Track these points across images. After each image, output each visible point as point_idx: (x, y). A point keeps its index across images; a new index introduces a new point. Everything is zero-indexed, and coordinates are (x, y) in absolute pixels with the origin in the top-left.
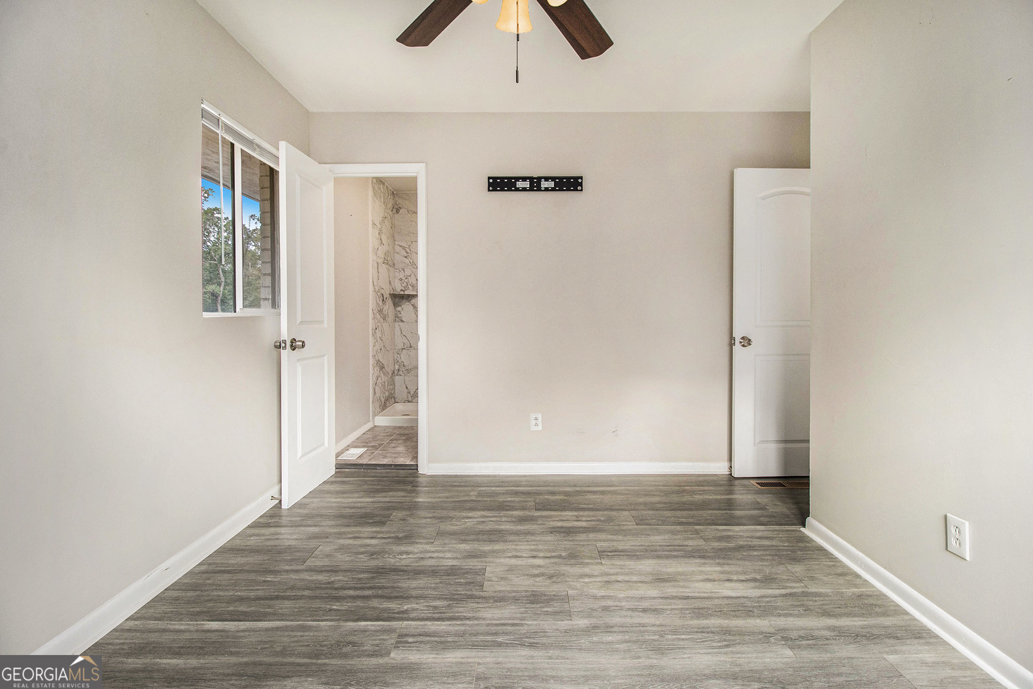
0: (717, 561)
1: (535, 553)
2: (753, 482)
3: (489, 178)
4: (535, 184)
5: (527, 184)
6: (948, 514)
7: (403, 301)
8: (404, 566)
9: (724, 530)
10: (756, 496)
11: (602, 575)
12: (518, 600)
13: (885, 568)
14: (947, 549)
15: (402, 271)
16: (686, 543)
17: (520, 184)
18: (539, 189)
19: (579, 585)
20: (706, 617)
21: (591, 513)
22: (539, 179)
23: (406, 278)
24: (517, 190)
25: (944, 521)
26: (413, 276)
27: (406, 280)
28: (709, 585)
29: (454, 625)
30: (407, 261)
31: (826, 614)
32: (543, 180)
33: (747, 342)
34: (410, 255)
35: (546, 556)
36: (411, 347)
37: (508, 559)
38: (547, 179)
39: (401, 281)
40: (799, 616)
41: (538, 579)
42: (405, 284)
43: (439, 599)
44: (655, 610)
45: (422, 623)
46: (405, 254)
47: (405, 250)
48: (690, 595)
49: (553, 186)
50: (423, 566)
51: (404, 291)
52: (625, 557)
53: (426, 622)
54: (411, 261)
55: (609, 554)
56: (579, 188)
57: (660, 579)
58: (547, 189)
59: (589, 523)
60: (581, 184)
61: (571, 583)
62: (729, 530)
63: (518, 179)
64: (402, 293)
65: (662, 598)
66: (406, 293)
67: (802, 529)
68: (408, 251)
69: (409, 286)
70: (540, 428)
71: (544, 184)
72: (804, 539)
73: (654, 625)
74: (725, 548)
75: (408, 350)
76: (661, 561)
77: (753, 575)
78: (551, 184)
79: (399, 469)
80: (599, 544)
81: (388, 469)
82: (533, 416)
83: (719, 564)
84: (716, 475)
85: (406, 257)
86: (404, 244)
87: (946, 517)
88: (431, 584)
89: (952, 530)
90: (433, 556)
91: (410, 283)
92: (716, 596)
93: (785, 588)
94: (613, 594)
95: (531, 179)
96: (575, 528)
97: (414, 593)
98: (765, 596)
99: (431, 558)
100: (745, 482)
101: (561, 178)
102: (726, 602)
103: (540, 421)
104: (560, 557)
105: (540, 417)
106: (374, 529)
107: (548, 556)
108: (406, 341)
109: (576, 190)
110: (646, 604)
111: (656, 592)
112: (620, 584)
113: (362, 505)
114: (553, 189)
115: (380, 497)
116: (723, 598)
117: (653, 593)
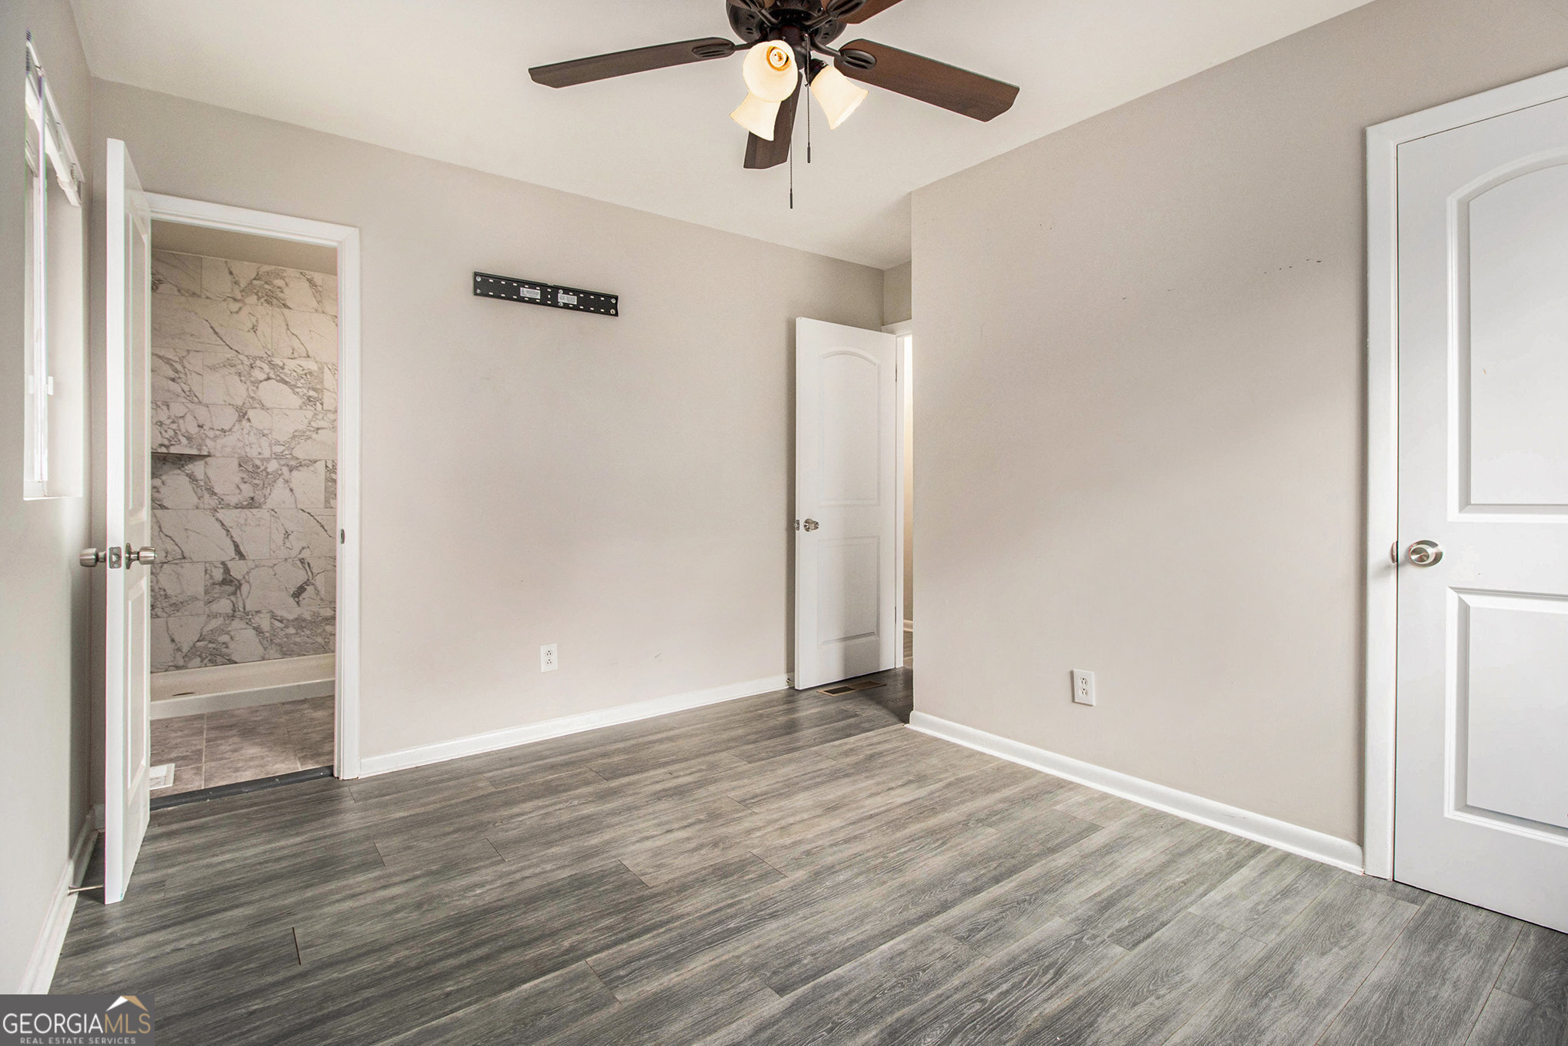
0: (864, 775)
1: (667, 827)
2: (821, 690)
3: (476, 274)
4: (549, 295)
5: (536, 294)
6: (1075, 670)
7: (165, 468)
8: (495, 901)
9: (841, 745)
10: (837, 704)
11: (770, 823)
12: (705, 880)
13: (1009, 738)
14: (1073, 701)
15: (165, 408)
16: (818, 767)
17: (525, 292)
18: (555, 305)
19: (756, 842)
20: (904, 826)
21: (683, 765)
22: (556, 289)
23: (173, 422)
24: (521, 300)
25: (1069, 677)
26: (189, 417)
27: (174, 426)
28: (878, 799)
29: (659, 935)
30: (172, 386)
31: (989, 791)
32: (561, 291)
33: (811, 525)
34: (183, 376)
35: (682, 825)
36: (184, 558)
37: (638, 845)
38: (567, 291)
39: (160, 426)
40: (972, 799)
41: (703, 852)
42: (171, 432)
43: (602, 917)
44: (855, 837)
45: (614, 950)
46: (172, 374)
47: (172, 365)
48: (872, 812)
49: (576, 303)
50: (525, 892)
51: (167, 447)
52: (773, 799)
53: (619, 947)
54: (186, 388)
55: (753, 801)
56: (613, 311)
57: (831, 809)
58: (566, 306)
59: (692, 776)
60: (615, 306)
61: (745, 843)
62: (846, 744)
63: (523, 283)
64: (164, 450)
65: (851, 824)
66: (173, 450)
67: (906, 725)
68: (179, 367)
69: (181, 438)
70: (555, 666)
71: (563, 299)
72: (916, 735)
73: (868, 851)
74: (859, 762)
75: (176, 564)
76: (814, 791)
77: (906, 779)
78: (573, 300)
79: (292, 783)
80: (732, 794)
81: (270, 787)
82: (543, 650)
83: (867, 777)
84: (776, 692)
85: (173, 380)
86: (170, 355)
87: (1072, 673)
88: (567, 906)
89: (1078, 683)
90: (526, 875)
91: (184, 431)
92: (894, 806)
93: (941, 780)
94: (800, 838)
95: (543, 287)
96: (681, 786)
97: (557, 924)
98: (932, 793)
99: (524, 879)
100: (811, 692)
101: (587, 293)
102: (908, 808)
103: (554, 657)
104: (700, 821)
105: (554, 648)
106: (371, 876)
107: (686, 824)
108: (170, 546)
109: (607, 313)
110: (841, 835)
111: (838, 821)
112: (796, 826)
113: (295, 850)
114: (575, 308)
115: (316, 829)
116: (901, 805)
117: (836, 823)
